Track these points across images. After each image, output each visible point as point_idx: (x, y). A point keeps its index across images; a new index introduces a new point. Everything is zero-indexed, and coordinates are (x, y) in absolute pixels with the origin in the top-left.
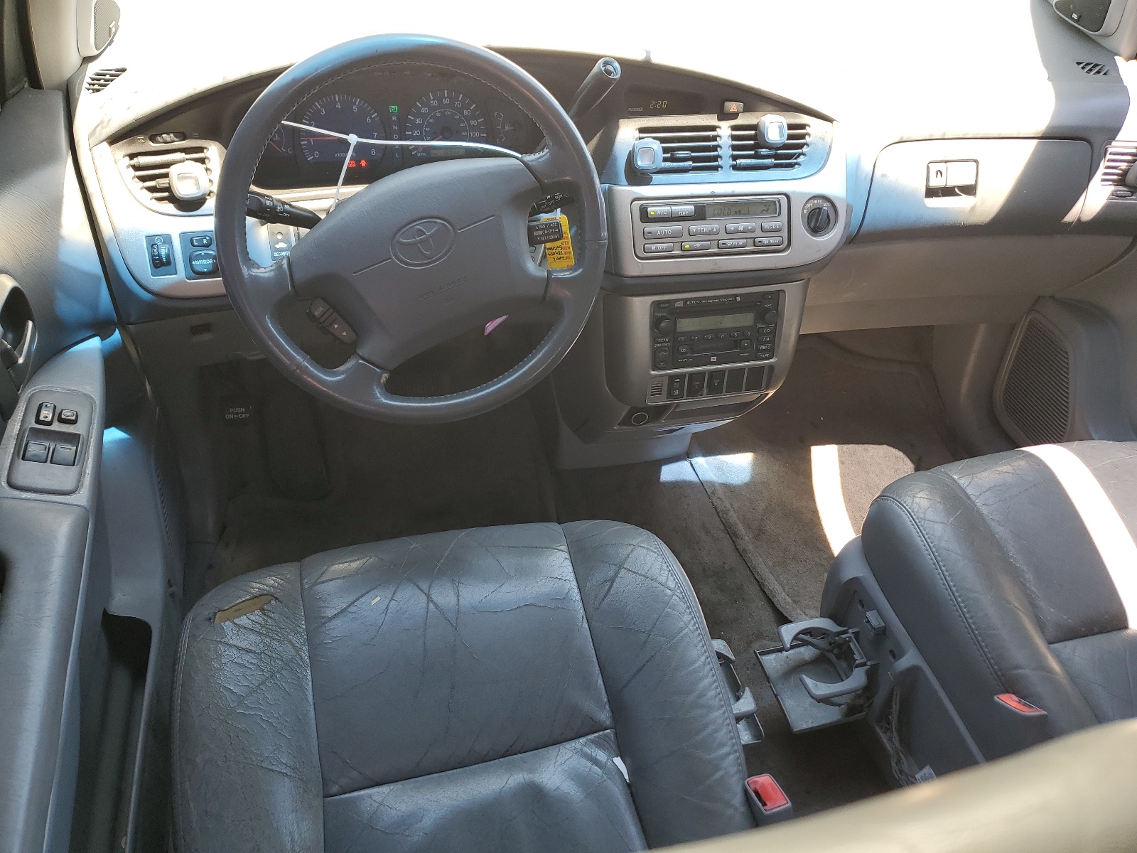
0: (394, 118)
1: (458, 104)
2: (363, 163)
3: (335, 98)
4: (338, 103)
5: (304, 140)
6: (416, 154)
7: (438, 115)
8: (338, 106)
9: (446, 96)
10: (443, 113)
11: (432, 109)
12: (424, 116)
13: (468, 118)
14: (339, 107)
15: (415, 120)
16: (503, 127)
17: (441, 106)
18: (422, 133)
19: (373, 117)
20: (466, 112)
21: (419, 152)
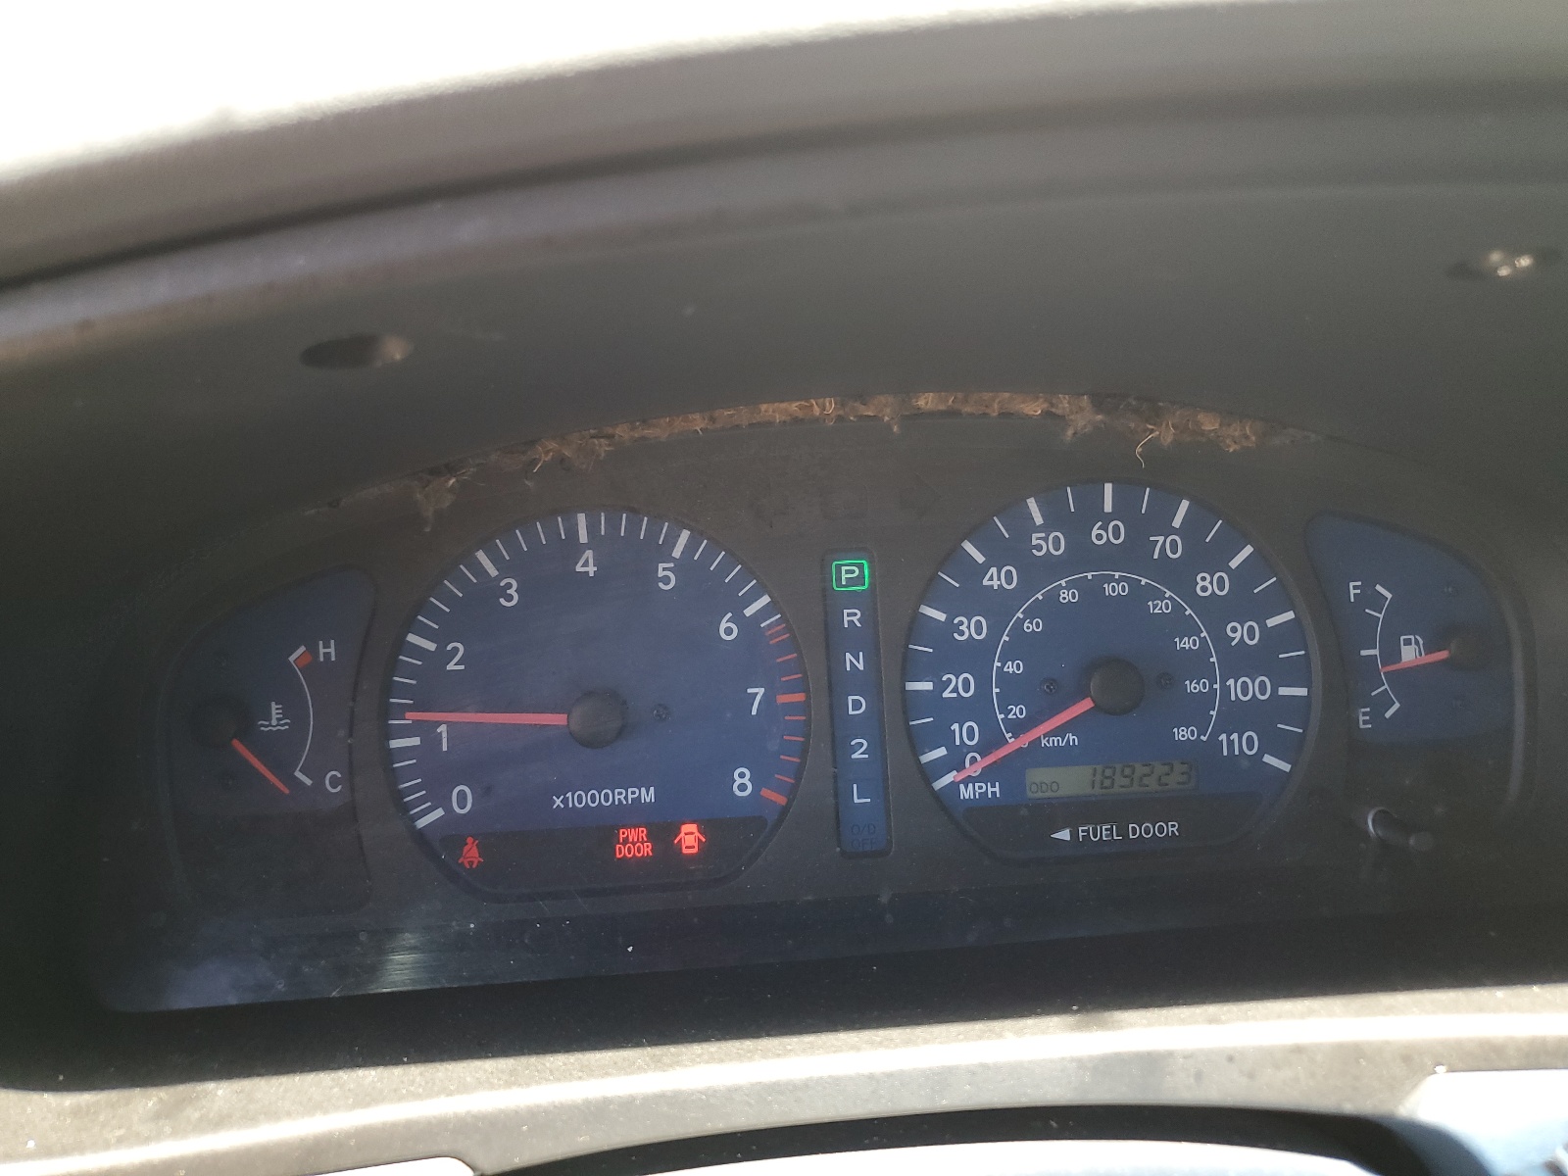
0: (852, 617)
1: (1167, 546)
2: (690, 837)
3: (573, 532)
4: (589, 554)
5: (405, 732)
6: (954, 785)
7: (1066, 596)
8: (587, 565)
9: (1108, 507)
10: (1091, 593)
11: (1037, 571)
12: (997, 607)
13: (1217, 612)
14: (591, 570)
15: (951, 627)
16: (1392, 654)
17: (1082, 555)
18: (983, 685)
19: (749, 612)
20: (1207, 584)
21: (966, 781)
